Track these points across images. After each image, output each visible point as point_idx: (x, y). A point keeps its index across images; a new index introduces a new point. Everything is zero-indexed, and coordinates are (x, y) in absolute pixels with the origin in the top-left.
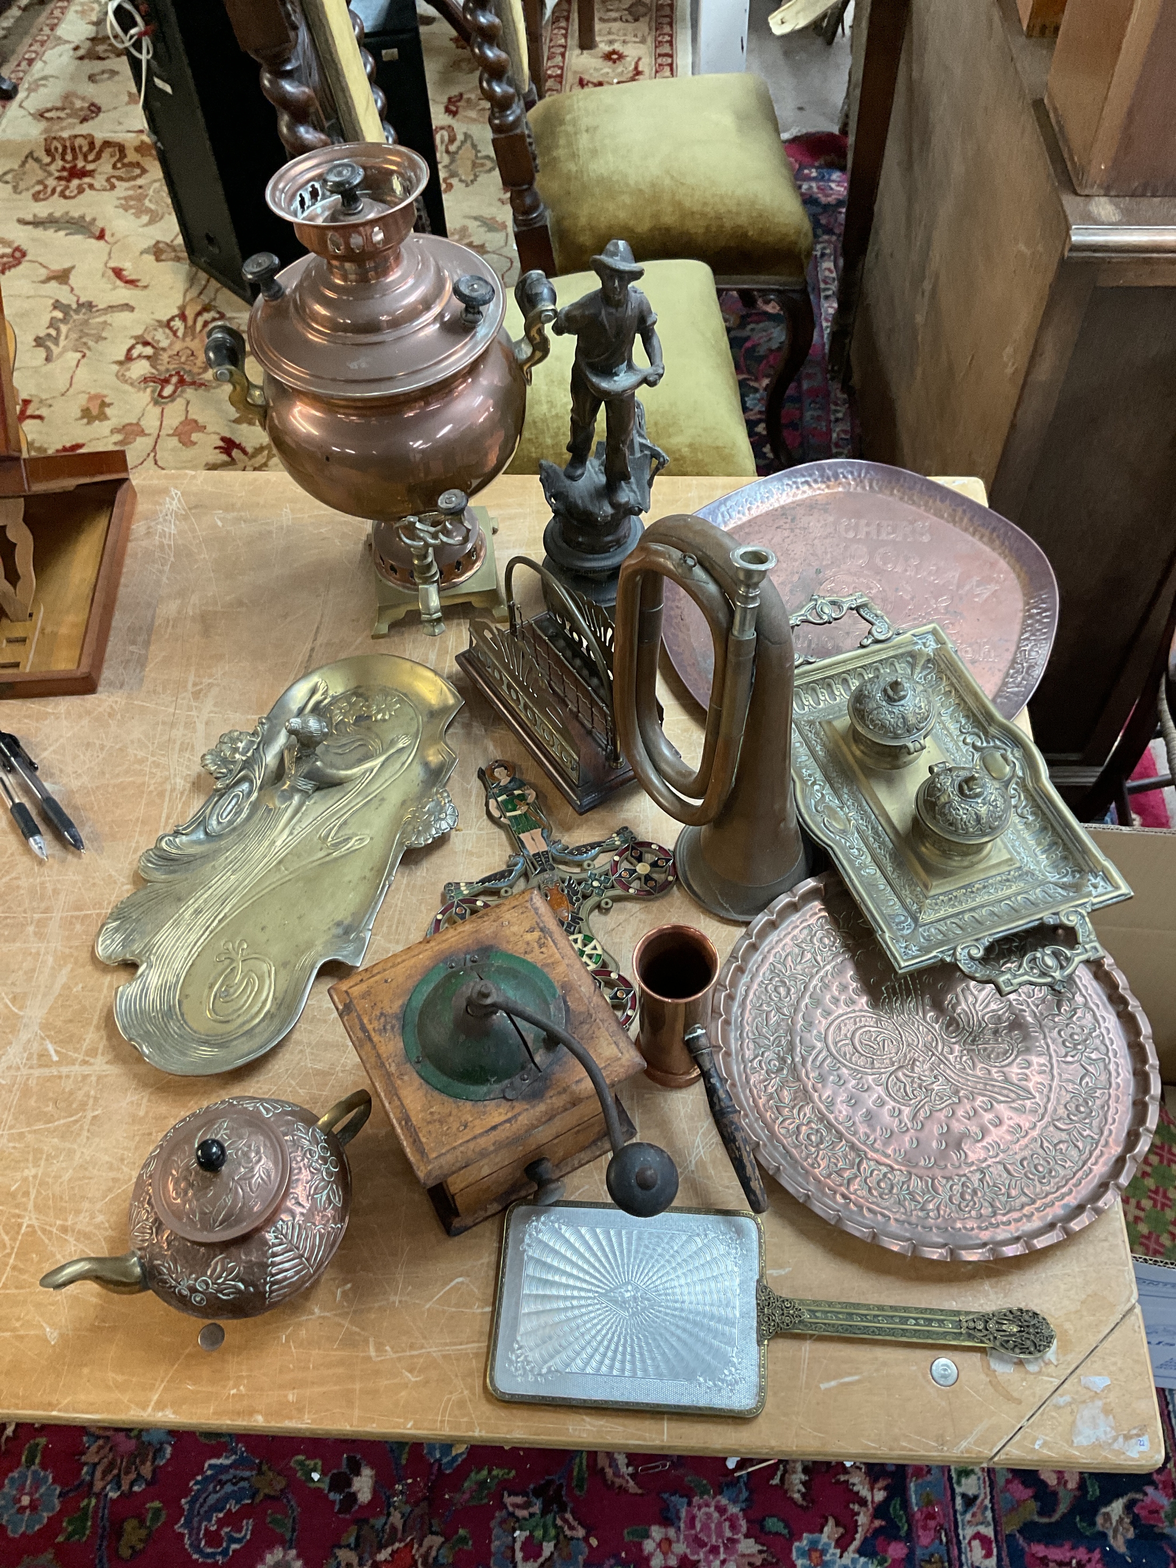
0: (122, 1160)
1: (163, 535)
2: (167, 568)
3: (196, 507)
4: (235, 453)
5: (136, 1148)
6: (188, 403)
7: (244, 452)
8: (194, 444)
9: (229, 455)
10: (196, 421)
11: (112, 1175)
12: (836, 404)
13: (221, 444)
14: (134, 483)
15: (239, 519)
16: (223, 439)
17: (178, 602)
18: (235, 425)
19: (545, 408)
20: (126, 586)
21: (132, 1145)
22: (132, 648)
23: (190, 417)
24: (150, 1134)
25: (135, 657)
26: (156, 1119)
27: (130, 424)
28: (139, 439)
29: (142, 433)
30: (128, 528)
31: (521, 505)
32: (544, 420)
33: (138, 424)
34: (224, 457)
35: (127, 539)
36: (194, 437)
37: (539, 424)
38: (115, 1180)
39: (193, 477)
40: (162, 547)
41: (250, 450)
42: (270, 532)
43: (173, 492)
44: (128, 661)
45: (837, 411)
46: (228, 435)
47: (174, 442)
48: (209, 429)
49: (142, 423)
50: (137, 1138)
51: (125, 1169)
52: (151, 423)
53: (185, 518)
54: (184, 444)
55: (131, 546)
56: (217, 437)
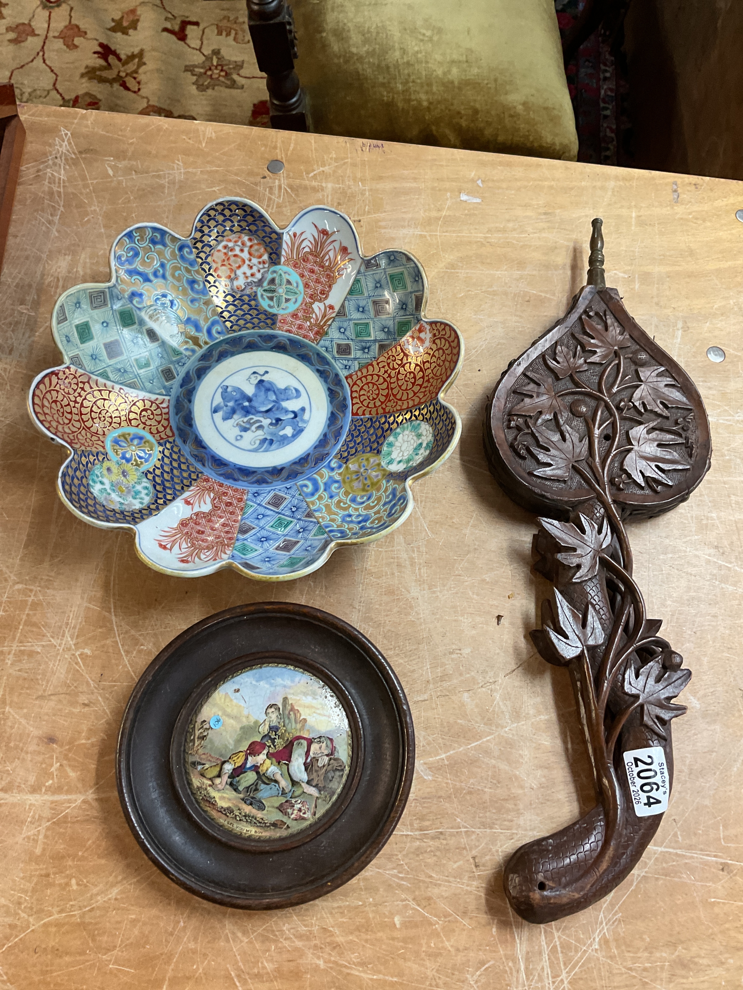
0: (20, 903)
1: (52, 181)
2: (56, 219)
3: (87, 151)
4: (111, 58)
5: (34, 890)
6: (72, 9)
7: (120, 59)
8: (76, 47)
9: (106, 60)
10: (77, 27)
11: (9, 920)
12: (605, 65)
13: (99, 49)
14: (22, 118)
15: (129, 170)
16: (101, 45)
17: (69, 258)
18: (109, 33)
19: (397, 54)
20: (16, 236)
21: (29, 886)
22: (22, 308)
23: (74, 22)
24: (48, 875)
25: (25, 319)
26: (52, 858)
27: (24, 24)
28: (30, 39)
29: (33, 33)
30: (17, 170)
31: (415, 179)
32: (397, 66)
33: (29, 25)
34: (102, 62)
35: (15, 183)
36: (77, 41)
37: (392, 70)
38: (12, 927)
39: (84, 117)
40: (51, 193)
41: (123, 57)
42: (162, 187)
43: (63, 131)
44: (17, 323)
45: (606, 71)
46: (105, 42)
47: (59, 44)
48: (89, 35)
49: (32, 24)
50: (35, 880)
51: (23, 915)
52: (40, 25)
53: (75, 163)
54: (68, 46)
55: (20, 189)
56: (96, 43)
